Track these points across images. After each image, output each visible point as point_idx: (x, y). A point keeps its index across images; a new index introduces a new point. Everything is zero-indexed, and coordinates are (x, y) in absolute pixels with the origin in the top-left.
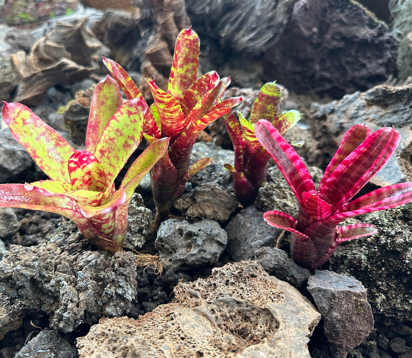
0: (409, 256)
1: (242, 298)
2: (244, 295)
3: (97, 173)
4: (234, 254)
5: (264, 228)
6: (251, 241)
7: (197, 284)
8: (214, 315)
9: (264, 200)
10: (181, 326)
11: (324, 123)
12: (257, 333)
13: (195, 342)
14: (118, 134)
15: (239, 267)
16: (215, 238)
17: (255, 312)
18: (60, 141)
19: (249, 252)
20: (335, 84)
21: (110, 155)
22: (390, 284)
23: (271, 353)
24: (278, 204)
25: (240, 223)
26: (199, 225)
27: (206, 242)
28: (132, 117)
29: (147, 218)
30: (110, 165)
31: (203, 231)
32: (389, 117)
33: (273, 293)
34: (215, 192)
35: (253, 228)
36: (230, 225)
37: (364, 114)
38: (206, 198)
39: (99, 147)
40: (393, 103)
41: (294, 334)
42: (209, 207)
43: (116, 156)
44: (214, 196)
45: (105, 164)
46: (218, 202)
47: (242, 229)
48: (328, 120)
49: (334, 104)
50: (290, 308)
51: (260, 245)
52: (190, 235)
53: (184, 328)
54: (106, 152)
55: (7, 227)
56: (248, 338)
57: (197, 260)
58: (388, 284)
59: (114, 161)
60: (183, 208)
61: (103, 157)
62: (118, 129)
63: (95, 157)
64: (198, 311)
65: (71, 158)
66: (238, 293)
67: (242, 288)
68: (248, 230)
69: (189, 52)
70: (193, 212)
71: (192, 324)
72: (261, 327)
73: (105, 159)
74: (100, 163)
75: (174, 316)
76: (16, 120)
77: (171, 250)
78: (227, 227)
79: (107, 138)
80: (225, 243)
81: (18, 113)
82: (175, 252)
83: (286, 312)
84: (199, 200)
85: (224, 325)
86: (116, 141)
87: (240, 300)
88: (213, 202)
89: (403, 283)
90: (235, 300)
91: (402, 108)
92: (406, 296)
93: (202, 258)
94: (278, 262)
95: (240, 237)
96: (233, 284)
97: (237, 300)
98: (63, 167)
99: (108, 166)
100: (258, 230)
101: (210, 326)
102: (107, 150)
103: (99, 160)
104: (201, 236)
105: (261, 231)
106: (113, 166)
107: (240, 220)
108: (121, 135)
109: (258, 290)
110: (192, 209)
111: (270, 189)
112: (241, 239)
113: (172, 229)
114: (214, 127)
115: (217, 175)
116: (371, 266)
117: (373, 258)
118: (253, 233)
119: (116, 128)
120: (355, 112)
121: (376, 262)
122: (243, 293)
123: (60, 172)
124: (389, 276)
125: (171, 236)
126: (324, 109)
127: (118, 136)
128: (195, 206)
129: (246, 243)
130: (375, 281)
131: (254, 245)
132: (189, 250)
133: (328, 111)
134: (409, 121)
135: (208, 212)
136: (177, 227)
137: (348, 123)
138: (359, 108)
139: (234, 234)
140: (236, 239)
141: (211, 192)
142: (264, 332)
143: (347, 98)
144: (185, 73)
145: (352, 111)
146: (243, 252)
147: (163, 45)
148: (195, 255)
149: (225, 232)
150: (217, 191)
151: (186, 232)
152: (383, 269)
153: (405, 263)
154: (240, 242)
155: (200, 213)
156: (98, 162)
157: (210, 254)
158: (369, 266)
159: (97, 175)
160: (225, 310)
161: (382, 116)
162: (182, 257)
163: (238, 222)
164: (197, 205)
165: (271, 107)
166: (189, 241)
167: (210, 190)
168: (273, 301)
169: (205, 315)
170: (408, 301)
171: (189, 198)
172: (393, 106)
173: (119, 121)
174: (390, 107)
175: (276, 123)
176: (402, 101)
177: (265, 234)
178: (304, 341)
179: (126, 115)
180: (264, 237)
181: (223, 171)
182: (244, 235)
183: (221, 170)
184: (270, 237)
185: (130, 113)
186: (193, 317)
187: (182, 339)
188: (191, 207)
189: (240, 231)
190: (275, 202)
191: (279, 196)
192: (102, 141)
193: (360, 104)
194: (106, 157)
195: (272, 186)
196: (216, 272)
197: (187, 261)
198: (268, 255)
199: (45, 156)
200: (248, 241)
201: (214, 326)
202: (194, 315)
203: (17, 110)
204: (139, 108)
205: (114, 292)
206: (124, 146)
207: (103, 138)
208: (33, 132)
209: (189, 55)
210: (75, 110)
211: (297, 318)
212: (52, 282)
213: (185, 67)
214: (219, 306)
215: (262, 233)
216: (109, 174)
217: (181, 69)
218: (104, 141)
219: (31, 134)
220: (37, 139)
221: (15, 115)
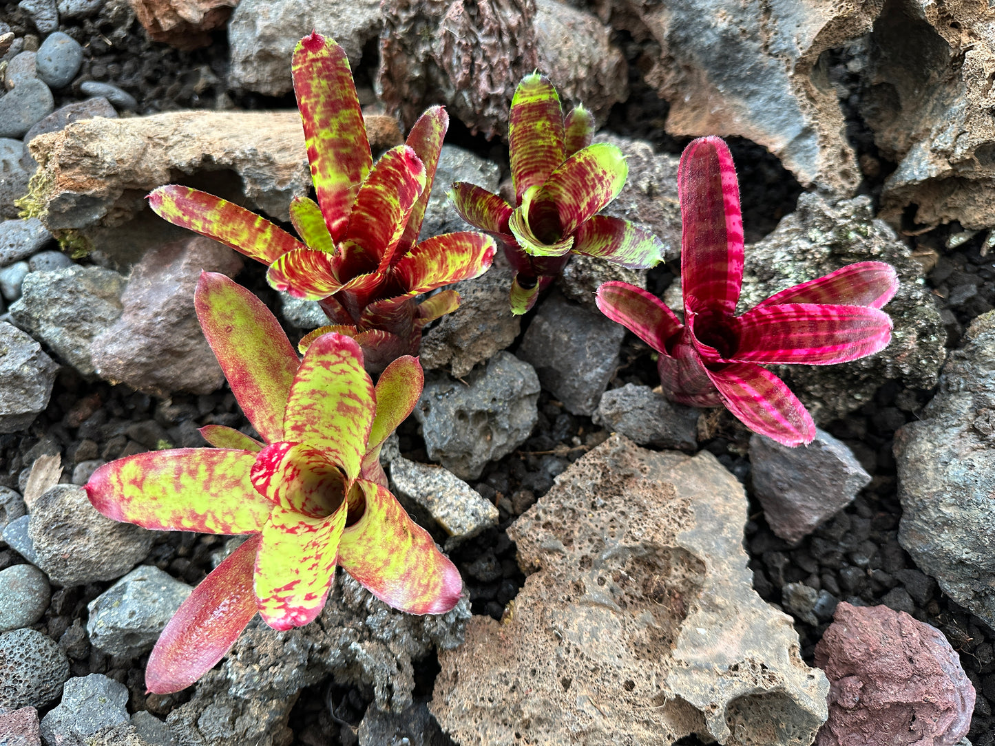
1: (634, 539)
2: (637, 534)
5: (598, 344)
6: (583, 372)
7: (541, 513)
8: (605, 586)
9: (580, 292)
10: (579, 646)
12: (675, 582)
14: (317, 396)
15: (597, 462)
16: (522, 396)
18: (212, 456)
21: (316, 427)
23: (712, 622)
25: (547, 337)
26: (486, 385)
28: (335, 368)
30: (324, 438)
31: (500, 400)
33: (675, 510)
34: (483, 310)
35: (574, 341)
38: (474, 333)
39: (289, 424)
41: (730, 571)
42: (486, 344)
43: (330, 426)
44: (485, 320)
45: (313, 441)
46: (495, 323)
47: (556, 349)
50: (708, 526)
52: (482, 416)
53: (584, 647)
54: (305, 425)
56: (666, 597)
58: (823, 386)
59: (328, 432)
60: (440, 365)
61: (304, 434)
62: (313, 390)
63: (289, 442)
65: (252, 474)
66: (621, 528)
67: (623, 514)
68: (567, 348)
69: (330, 86)
70: (465, 370)
71: (589, 628)
72: (676, 570)
73: (307, 434)
74: (302, 443)
75: (560, 631)
76: (127, 496)
79: (298, 408)
80: (538, 389)
81: (119, 481)
82: (470, 455)
83: (706, 536)
84: (464, 344)
85: (626, 594)
86: (317, 406)
87: (634, 544)
88: (489, 331)
90: (625, 548)
95: (557, 364)
96: (603, 506)
97: (627, 545)
98: (243, 488)
99: (321, 440)
100: (587, 349)
101: (613, 616)
102: (306, 423)
103: (299, 441)
104: (501, 411)
105: (593, 350)
107: (545, 331)
108: (324, 395)
110: (460, 364)
112: (561, 367)
113: (449, 423)
114: (389, 93)
118: (581, 355)
119: (309, 391)
123: (246, 500)
127: (318, 399)
128: (464, 357)
129: (572, 374)
132: (490, 439)
135: (488, 353)
136: (452, 411)
140: (550, 367)
141: (476, 317)
142: (684, 576)
146: (573, 391)
148: (504, 444)
149: (530, 367)
151: (471, 413)
155: (475, 363)
160: (615, 566)
163: (542, 336)
164: (465, 354)
165: (544, 125)
167: (474, 312)
168: (679, 525)
170: (853, 398)
171: (442, 341)
173: (309, 380)
175: (571, 168)
177: (603, 354)
178: (747, 580)
179: (320, 370)
180: (603, 360)
182: (562, 359)
184: (614, 356)
185: (326, 364)
186: (584, 614)
188: (456, 359)
189: (553, 352)
192: (291, 417)
194: (309, 431)
199: (210, 501)
200: (575, 372)
201: (617, 610)
202: (584, 611)
203: (113, 479)
204: (344, 353)
205: (444, 626)
206: (339, 409)
207: (289, 412)
208: (163, 483)
209: (334, 92)
210: (65, 207)
211: (722, 538)
212: (336, 652)
213: (335, 123)
214: (605, 568)
215: (598, 354)
216: (329, 449)
217: (326, 130)
218: (294, 414)
219: (164, 491)
220: (178, 487)
221: (117, 488)
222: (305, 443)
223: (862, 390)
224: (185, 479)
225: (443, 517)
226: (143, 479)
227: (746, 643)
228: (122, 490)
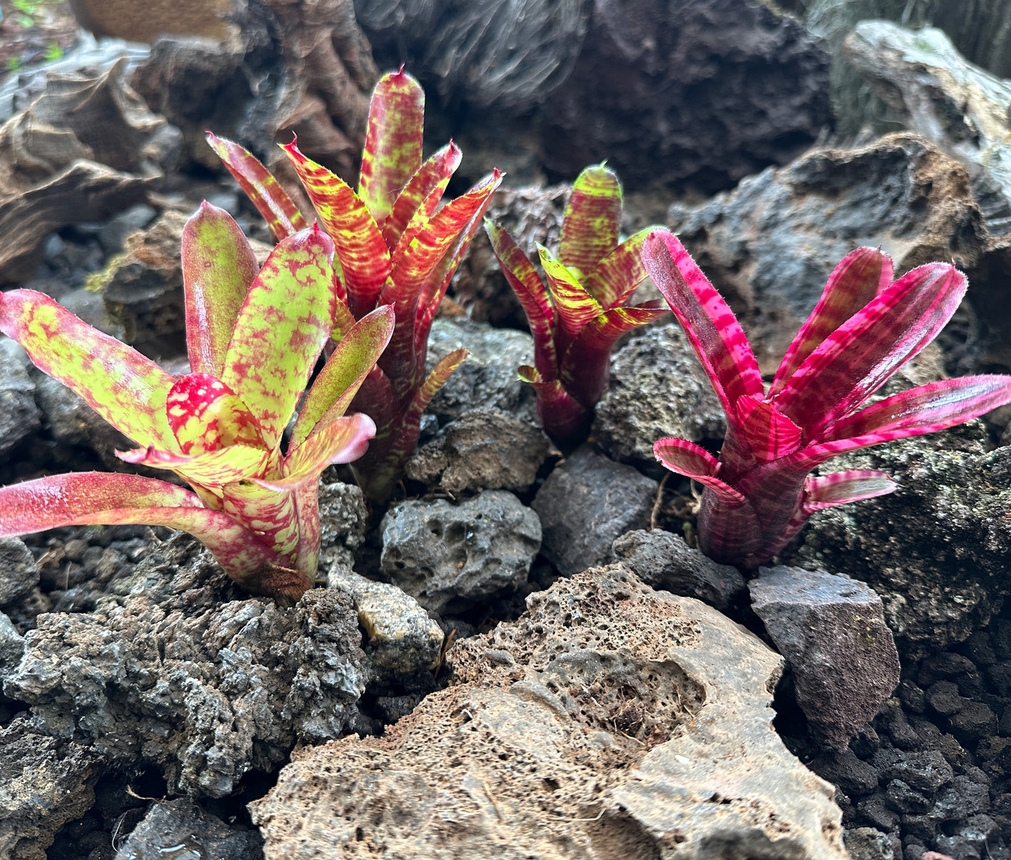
0: (942, 502)
1: (610, 647)
2: (615, 641)
3: (235, 421)
4: (559, 559)
5: (621, 491)
6: (596, 524)
7: (497, 637)
8: (556, 695)
9: (611, 428)
10: (491, 730)
11: (702, 248)
12: (658, 719)
13: (532, 760)
14: (274, 318)
15: (586, 582)
16: (515, 530)
17: (644, 674)
19: (595, 550)
20: (706, 161)
21: (260, 371)
22: (911, 568)
23: (701, 754)
24: (643, 434)
25: (563, 489)
26: (474, 506)
27: (496, 541)
28: (302, 273)
29: (352, 506)
30: (265, 393)
31: (487, 517)
32: (845, 217)
33: (675, 627)
34: (495, 426)
35: (594, 495)
36: (542, 497)
37: (792, 216)
38: (478, 442)
39: (232, 357)
40: (850, 185)
41: (741, 705)
42: (488, 461)
43: (277, 370)
44: (495, 436)
45: (251, 395)
46: (506, 446)
47: (571, 502)
48: (712, 240)
49: (720, 202)
50: (717, 651)
51: (617, 529)
52: (459, 530)
53: (500, 734)
54: (248, 366)
55: (10, 577)
56: (641, 733)
57: (483, 586)
58: (906, 571)
59: (272, 383)
60: (429, 476)
61: (245, 380)
62: (272, 308)
63: (224, 384)
64: (521, 691)
66: (598, 639)
67: (605, 627)
68: (584, 501)
70: (456, 480)
71: (515, 721)
72: (664, 704)
73: (249, 383)
74: (239, 395)
75: (472, 711)
77: (420, 572)
78: (534, 503)
79: (248, 332)
80: (539, 538)
81: (32, 313)
82: (432, 575)
83: (712, 661)
84: (463, 450)
85: (583, 713)
86: (270, 336)
87: (608, 652)
88: (496, 448)
89: (936, 564)
90: (595, 655)
91: (868, 193)
92: (947, 589)
93: (495, 577)
94: (672, 558)
95: (569, 519)
96: (580, 621)
97: (600, 653)
99: (260, 397)
100: (607, 498)
101: (554, 721)
102: (251, 361)
103: (235, 390)
104: (484, 529)
105: (614, 498)
106: (273, 395)
107: (563, 481)
108: (280, 319)
109: (642, 625)
110: (452, 473)
111: (620, 403)
112: (572, 523)
113: (417, 523)
115: (492, 389)
116: (866, 538)
117: (867, 519)
118: (598, 506)
119: (266, 306)
120: (773, 213)
121: (876, 527)
122: (610, 637)
124: (906, 553)
125: (417, 540)
126: (700, 216)
127: (273, 324)
128: (459, 467)
129: (584, 530)
130: (878, 568)
131: (605, 532)
132: (461, 564)
133: (709, 219)
134: (887, 220)
135: (489, 472)
136: (427, 518)
137: (759, 239)
138: (779, 204)
139: (554, 515)
140: (560, 524)
141: (486, 428)
142: (673, 713)
143: (748, 186)
144: (398, 166)
145: (763, 211)
146: (581, 552)
147: (312, 106)
148: (478, 573)
149: (535, 514)
150: (500, 424)
151: (447, 526)
152: (892, 539)
153: (936, 519)
154: (570, 531)
155: (470, 479)
156: (231, 393)
157: (510, 566)
158: (862, 539)
159: (236, 426)
160: (578, 681)
161: (829, 217)
162: (448, 584)
163: (558, 488)
164: (460, 461)
165: (602, 222)
166: (458, 545)
167: (483, 423)
168: (678, 642)
169: (538, 698)
170: (952, 601)
171: (440, 450)
172: (848, 192)
173: (271, 290)
174: (842, 195)
175: (619, 260)
176: (865, 179)
177: (625, 503)
178: (765, 717)
179: (285, 273)
180: (624, 510)
181: (504, 379)
182: (576, 513)
183: (498, 377)
184: (637, 507)
185: (294, 266)
186: (514, 706)
187: (503, 757)
188: (449, 469)
189: (566, 507)
190: (636, 429)
191: (642, 417)
192: (237, 344)
193: (779, 196)
194: (252, 378)
195: (624, 397)
196: (537, 602)
197: (461, 590)
198: (645, 546)
200: (588, 526)
201: (563, 718)
202: (515, 701)
203: (27, 307)
204: (315, 248)
205: (317, 683)
206: (292, 342)
207: (237, 335)
208: (73, 352)
209: (404, 126)
210: (129, 277)
211: (738, 671)
212: (163, 685)
213: (396, 153)
214: (562, 674)
215: (618, 502)
216: (266, 416)
217: (387, 158)
218: (241, 342)
219: (70, 357)
220: (86, 366)
221: (26, 316)
222: (242, 398)
223: (964, 591)
224: (96, 364)
225: (370, 613)
226: (55, 333)
227: (750, 784)
228: (29, 321)
